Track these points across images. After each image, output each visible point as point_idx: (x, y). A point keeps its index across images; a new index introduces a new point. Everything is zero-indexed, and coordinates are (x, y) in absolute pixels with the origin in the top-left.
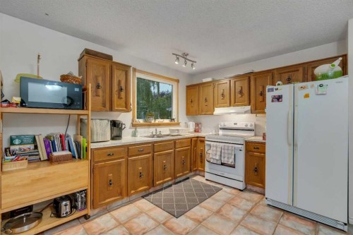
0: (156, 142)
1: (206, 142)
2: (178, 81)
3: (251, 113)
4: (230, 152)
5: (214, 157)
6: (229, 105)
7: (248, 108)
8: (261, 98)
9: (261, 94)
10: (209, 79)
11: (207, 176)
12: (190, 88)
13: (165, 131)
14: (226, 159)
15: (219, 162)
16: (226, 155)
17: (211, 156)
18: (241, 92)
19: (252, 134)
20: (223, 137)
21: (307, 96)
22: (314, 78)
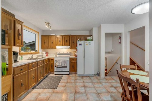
0: (38, 61)
1: (55, 60)
2: (38, 33)
3: (70, 48)
4: (65, 62)
5: (59, 65)
6: (62, 45)
7: (69, 47)
8: (73, 44)
9: (73, 42)
10: (54, 35)
11: (55, 73)
12: (43, 37)
13: (35, 56)
14: (64, 65)
15: (61, 67)
16: (64, 64)
17: (58, 65)
18: (67, 41)
19: (69, 55)
20: (59, 57)
21: (87, 44)
22: (87, 40)
